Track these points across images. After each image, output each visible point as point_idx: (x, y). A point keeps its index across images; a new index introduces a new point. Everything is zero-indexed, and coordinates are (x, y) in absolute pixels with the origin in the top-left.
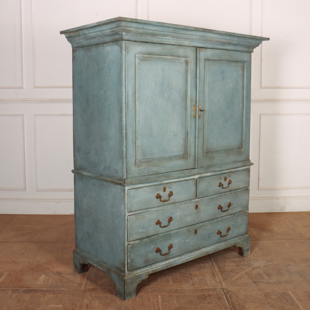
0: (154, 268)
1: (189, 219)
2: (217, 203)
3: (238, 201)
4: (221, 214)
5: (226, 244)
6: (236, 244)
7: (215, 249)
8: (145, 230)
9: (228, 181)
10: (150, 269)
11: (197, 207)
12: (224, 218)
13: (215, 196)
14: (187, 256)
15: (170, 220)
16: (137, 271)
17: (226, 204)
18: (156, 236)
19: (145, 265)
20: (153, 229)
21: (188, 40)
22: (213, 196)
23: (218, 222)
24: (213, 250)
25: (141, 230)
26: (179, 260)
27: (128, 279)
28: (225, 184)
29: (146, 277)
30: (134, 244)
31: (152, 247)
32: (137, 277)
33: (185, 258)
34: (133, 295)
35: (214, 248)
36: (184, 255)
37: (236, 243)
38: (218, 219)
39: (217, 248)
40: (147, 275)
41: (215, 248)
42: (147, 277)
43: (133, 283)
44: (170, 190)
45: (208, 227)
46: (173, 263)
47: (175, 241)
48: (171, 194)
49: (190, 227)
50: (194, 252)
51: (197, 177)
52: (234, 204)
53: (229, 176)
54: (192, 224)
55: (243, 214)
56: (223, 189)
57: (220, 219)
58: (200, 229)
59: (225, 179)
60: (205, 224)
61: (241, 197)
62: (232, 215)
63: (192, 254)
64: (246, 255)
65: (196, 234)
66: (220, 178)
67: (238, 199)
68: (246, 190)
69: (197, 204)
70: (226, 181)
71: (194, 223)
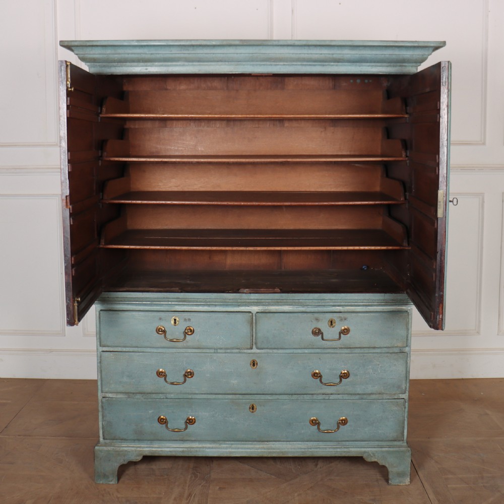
0: (155, 447)
1: (236, 381)
2: (309, 366)
3: (371, 371)
4: (321, 389)
5: (334, 448)
6: (365, 456)
7: (303, 450)
8: (134, 380)
9: (338, 328)
10: (147, 447)
11: (254, 364)
12: (332, 397)
13: (306, 351)
14: (233, 446)
15: (189, 375)
16: (123, 443)
17: (335, 372)
18: (161, 396)
19: (136, 438)
20: (151, 383)
21: (227, 63)
22: (299, 351)
23: (314, 401)
25: (125, 379)
26: (212, 448)
27: (101, 451)
28: (330, 333)
29: (138, 458)
30: (114, 399)
31: (150, 412)
32: (119, 453)
33: (227, 448)
34: (111, 479)
35: (301, 449)
36: (228, 444)
37: (365, 452)
38: (315, 397)
39: (310, 450)
40: (138, 456)
41: (305, 448)
42: (140, 458)
43: (109, 461)
44: (187, 324)
45: (284, 407)
46: (198, 449)
47: (203, 415)
48: (189, 331)
49: (241, 397)
50: (252, 444)
51: (255, 309)
52: (357, 375)
53: (341, 320)
54: (244, 393)
55: (389, 399)
56: (323, 341)
57: (321, 397)
58: (264, 406)
59: (331, 323)
60: (278, 399)
61: (379, 365)
62: (357, 397)
63: (246, 446)
64: (397, 484)
65: (253, 412)
66: (317, 320)
67: (370, 367)
68: (397, 353)
69: (254, 359)
70: (333, 327)
71: (249, 392)
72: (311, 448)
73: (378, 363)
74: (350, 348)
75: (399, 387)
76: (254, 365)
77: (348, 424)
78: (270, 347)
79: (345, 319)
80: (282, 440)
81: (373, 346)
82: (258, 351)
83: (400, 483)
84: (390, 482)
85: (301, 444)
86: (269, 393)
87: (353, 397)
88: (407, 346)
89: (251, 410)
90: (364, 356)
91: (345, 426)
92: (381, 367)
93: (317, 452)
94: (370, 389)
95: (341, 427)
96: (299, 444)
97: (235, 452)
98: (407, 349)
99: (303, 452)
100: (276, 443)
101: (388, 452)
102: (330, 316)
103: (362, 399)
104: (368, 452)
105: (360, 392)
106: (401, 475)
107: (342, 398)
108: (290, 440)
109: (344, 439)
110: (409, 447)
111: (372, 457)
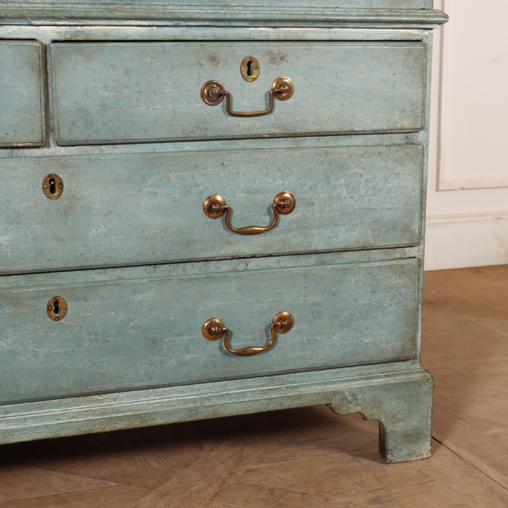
1: (7, 238)
2: (197, 185)
3: (344, 192)
4: (229, 243)
5: (264, 392)
6: (335, 402)
7: (192, 405)
9: (265, 82)
11: (53, 186)
12: (254, 264)
13: (187, 146)
14: (11, 416)
17: (260, 197)
22: (170, 147)
23: (210, 278)
24: (178, 411)
28: (248, 95)
35: (185, 402)
37: (334, 393)
38: (212, 266)
39: (208, 403)
41: (194, 401)
45: (139, 297)
49: (21, 280)
51: (47, 32)
52: (313, 204)
53: (273, 60)
54: (30, 267)
55: (384, 261)
56: (231, 118)
57: (225, 266)
58: (86, 300)
59: (250, 67)
60: (120, 278)
61: (362, 175)
62: (313, 259)
63: (45, 412)
64: (404, 460)
65: (58, 319)
66: (213, 59)
67: (342, 181)
68: (400, 145)
69: (53, 171)
70: (254, 79)
71: (45, 265)
72: (208, 399)
73: (360, 171)
74: (295, 136)
75: (406, 229)
76: (52, 190)
77: (294, 328)
78: (94, 137)
79: (282, 58)
80: (138, 385)
81: (347, 128)
82: (62, 151)
83: (411, 455)
84: (389, 456)
85: (183, 392)
86: (99, 262)
87: (303, 260)
88: (422, 128)
89: (52, 313)
90: (327, 153)
91: (288, 335)
92: (366, 180)
93: (224, 405)
94: (343, 237)
95: (281, 337)
96: (179, 392)
97: (17, 430)
98: (421, 135)
99: (191, 410)
100: (121, 394)
101: (385, 388)
102: (243, 51)
103: (323, 263)
104: (342, 393)
105: (321, 247)
106: (412, 437)
107: (276, 265)
108: (155, 382)
109: (286, 368)
110: (426, 371)
111: (350, 402)
